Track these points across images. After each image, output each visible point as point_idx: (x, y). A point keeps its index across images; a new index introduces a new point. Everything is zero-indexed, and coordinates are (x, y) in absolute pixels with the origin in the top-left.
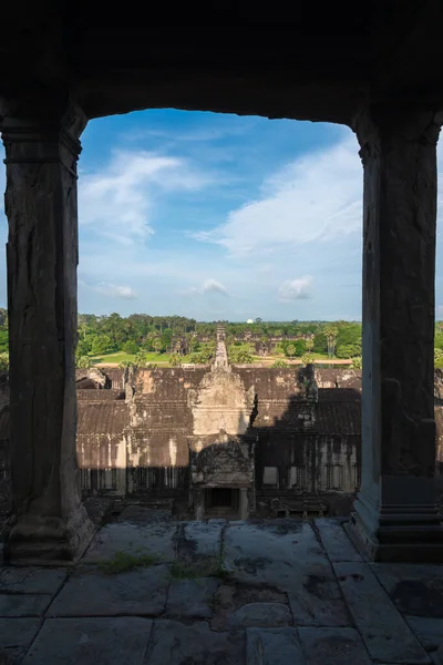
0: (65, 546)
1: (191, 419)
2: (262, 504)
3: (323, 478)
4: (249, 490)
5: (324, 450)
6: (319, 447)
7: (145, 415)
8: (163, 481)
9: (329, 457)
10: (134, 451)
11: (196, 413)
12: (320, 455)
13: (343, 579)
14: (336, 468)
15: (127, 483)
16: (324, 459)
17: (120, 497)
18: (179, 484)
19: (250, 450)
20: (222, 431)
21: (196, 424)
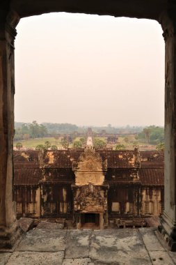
0: (8, 242)
1: (74, 177)
2: (111, 222)
3: (143, 209)
4: (105, 214)
5: (144, 193)
6: (141, 192)
7: (50, 175)
8: (59, 209)
9: (147, 198)
10: (44, 194)
11: (77, 175)
12: (142, 196)
13: (154, 260)
14: (150, 204)
15: (41, 211)
16: (144, 198)
17: (37, 218)
18: (68, 211)
19: (105, 193)
20: (90, 183)
21: (77, 180)
